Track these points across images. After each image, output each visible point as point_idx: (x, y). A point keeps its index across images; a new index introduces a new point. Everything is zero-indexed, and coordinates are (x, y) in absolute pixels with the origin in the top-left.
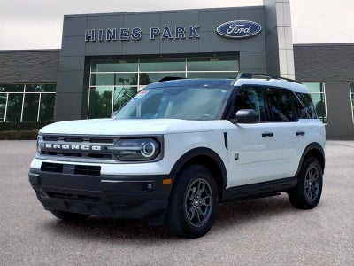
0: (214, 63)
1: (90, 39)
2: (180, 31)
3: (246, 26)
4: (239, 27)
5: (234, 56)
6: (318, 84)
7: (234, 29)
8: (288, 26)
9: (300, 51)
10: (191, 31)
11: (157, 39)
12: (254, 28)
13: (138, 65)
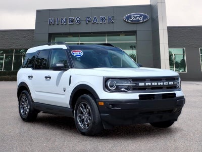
0: (122, 37)
1: (51, 24)
2: (103, 19)
3: (141, 16)
4: (137, 17)
5: (133, 33)
6: (181, 49)
7: (133, 18)
8: (164, 16)
9: (171, 30)
10: (109, 19)
11: (90, 23)
12: (145, 17)
13: (79, 38)
